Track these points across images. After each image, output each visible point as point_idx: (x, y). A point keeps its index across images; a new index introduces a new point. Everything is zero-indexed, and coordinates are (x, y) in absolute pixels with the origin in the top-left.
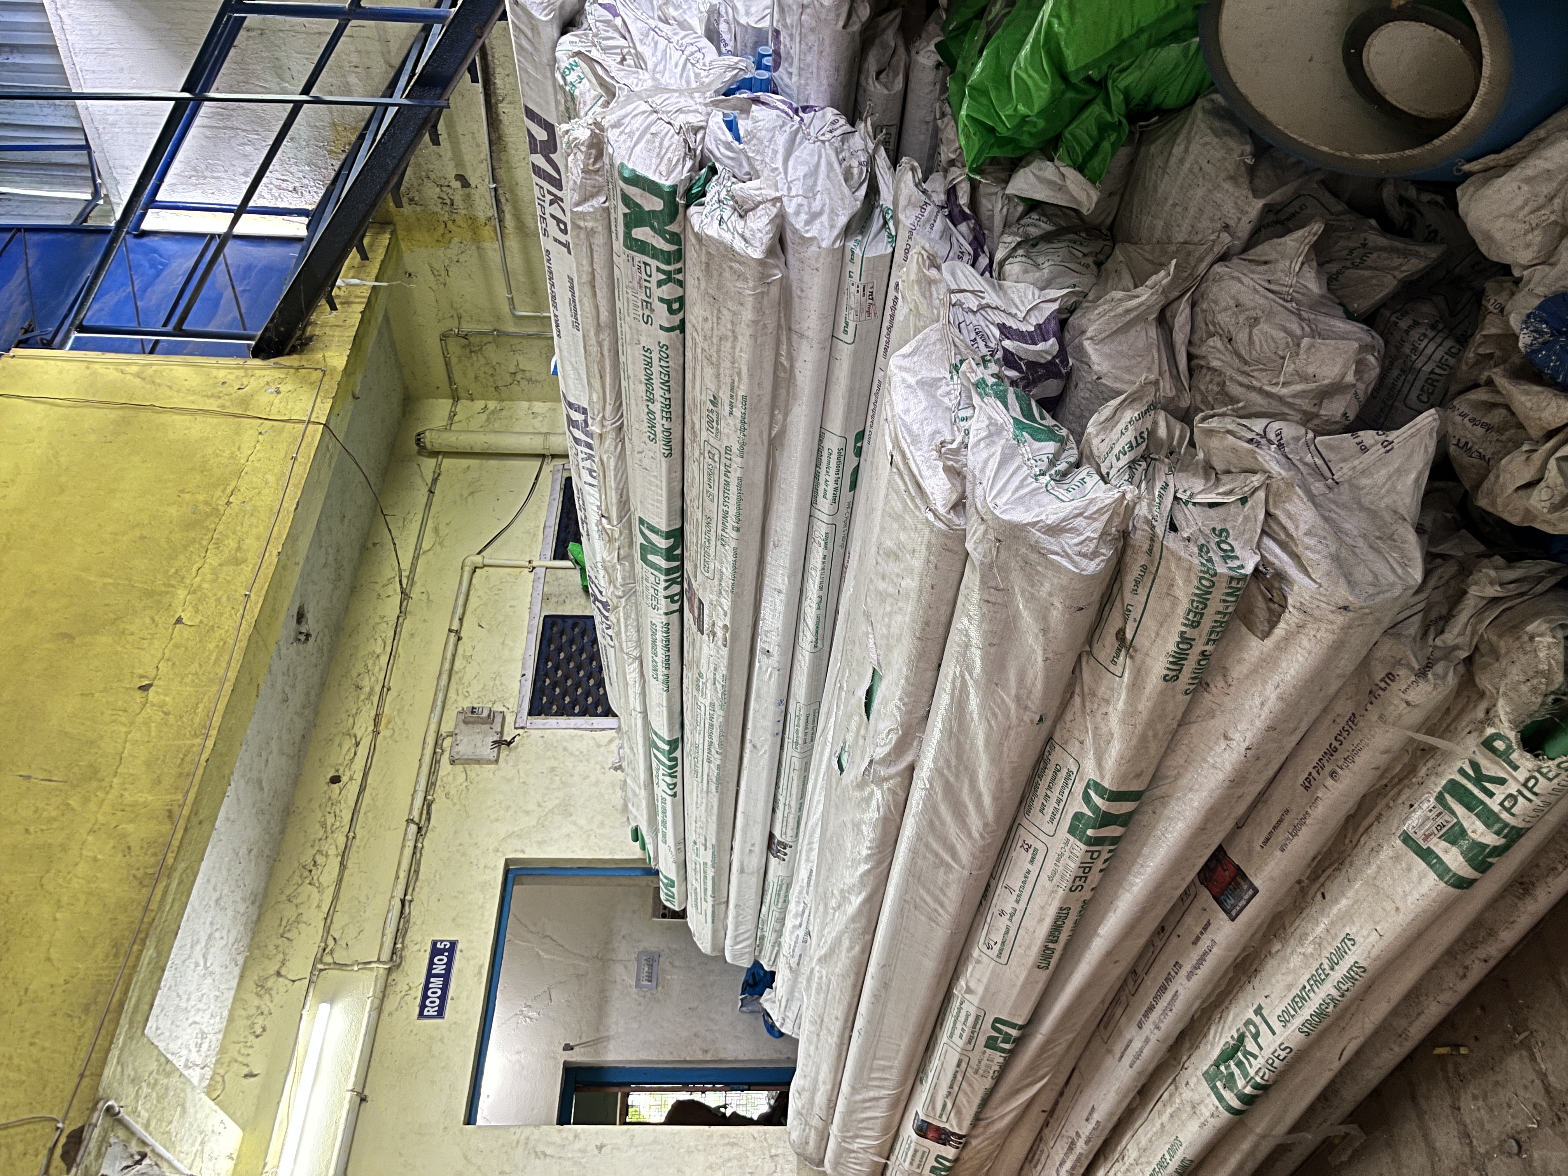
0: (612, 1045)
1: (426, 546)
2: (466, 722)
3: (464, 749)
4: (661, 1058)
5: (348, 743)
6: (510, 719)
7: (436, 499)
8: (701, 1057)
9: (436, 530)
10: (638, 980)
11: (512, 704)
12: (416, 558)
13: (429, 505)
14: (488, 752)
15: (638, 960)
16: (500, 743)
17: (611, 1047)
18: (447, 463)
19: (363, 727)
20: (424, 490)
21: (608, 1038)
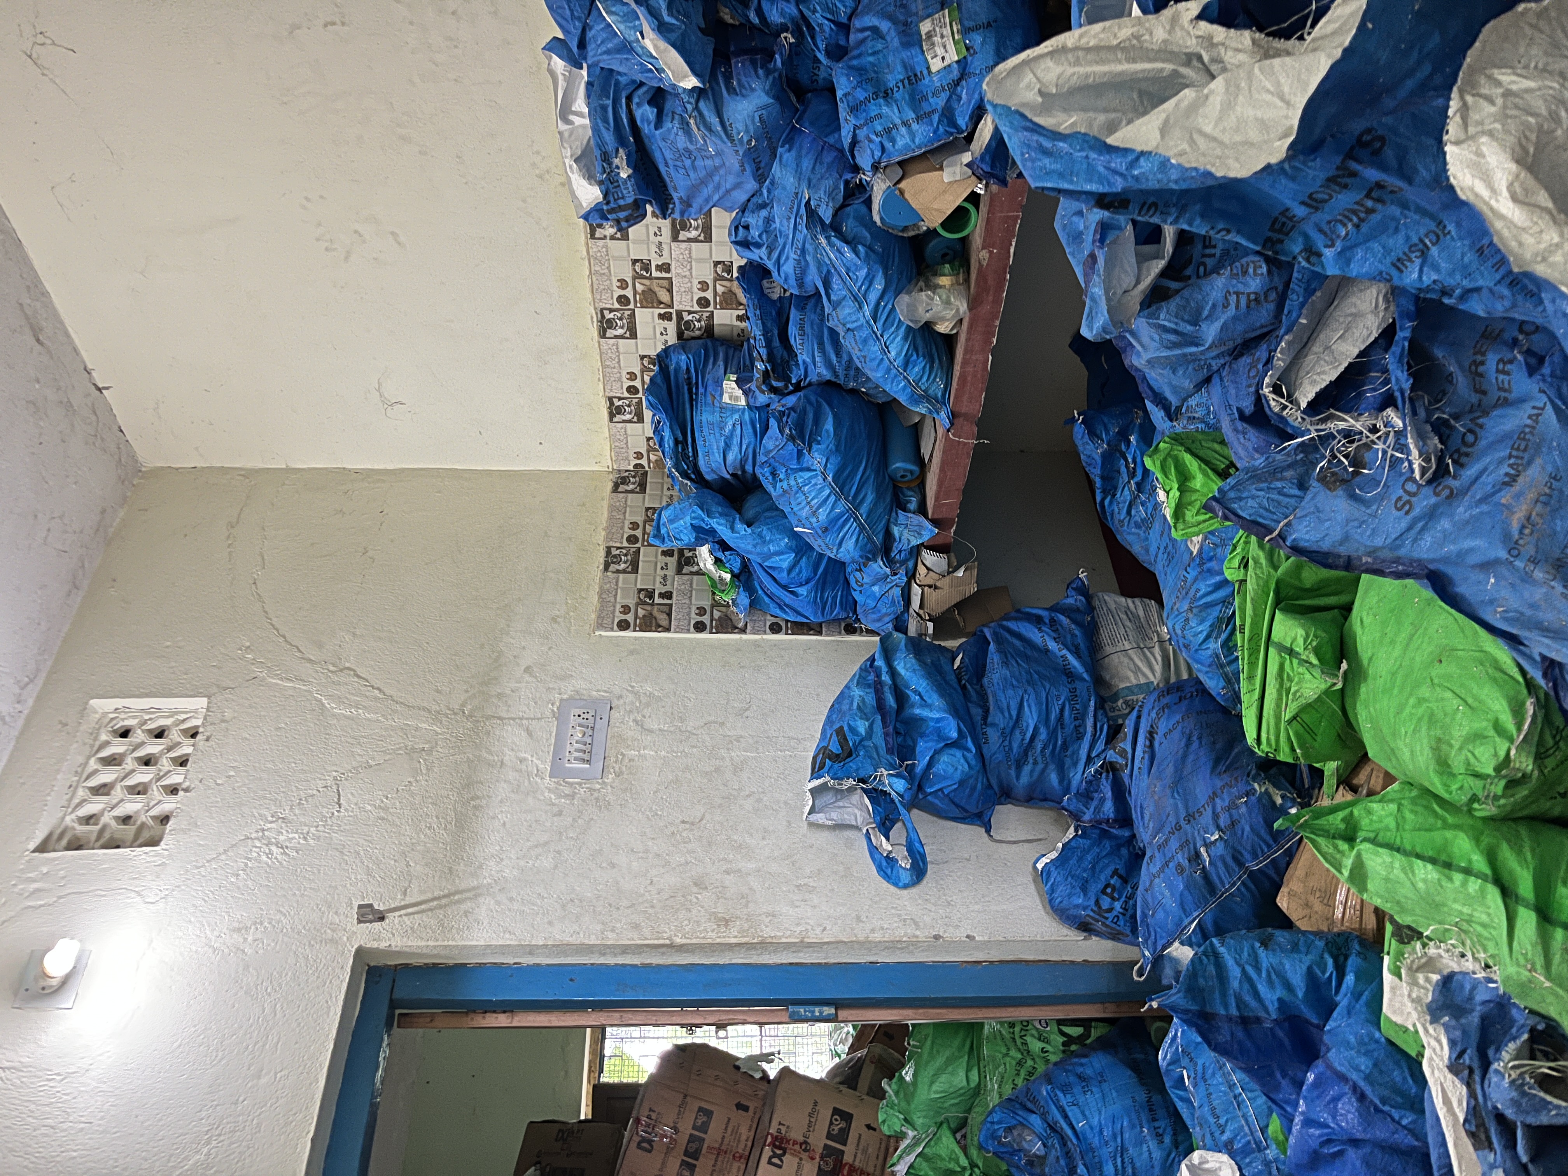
0: (485, 907)
4: (611, 939)
8: (713, 936)
10: (557, 758)
15: (560, 716)
17: (482, 913)
21: (476, 893)
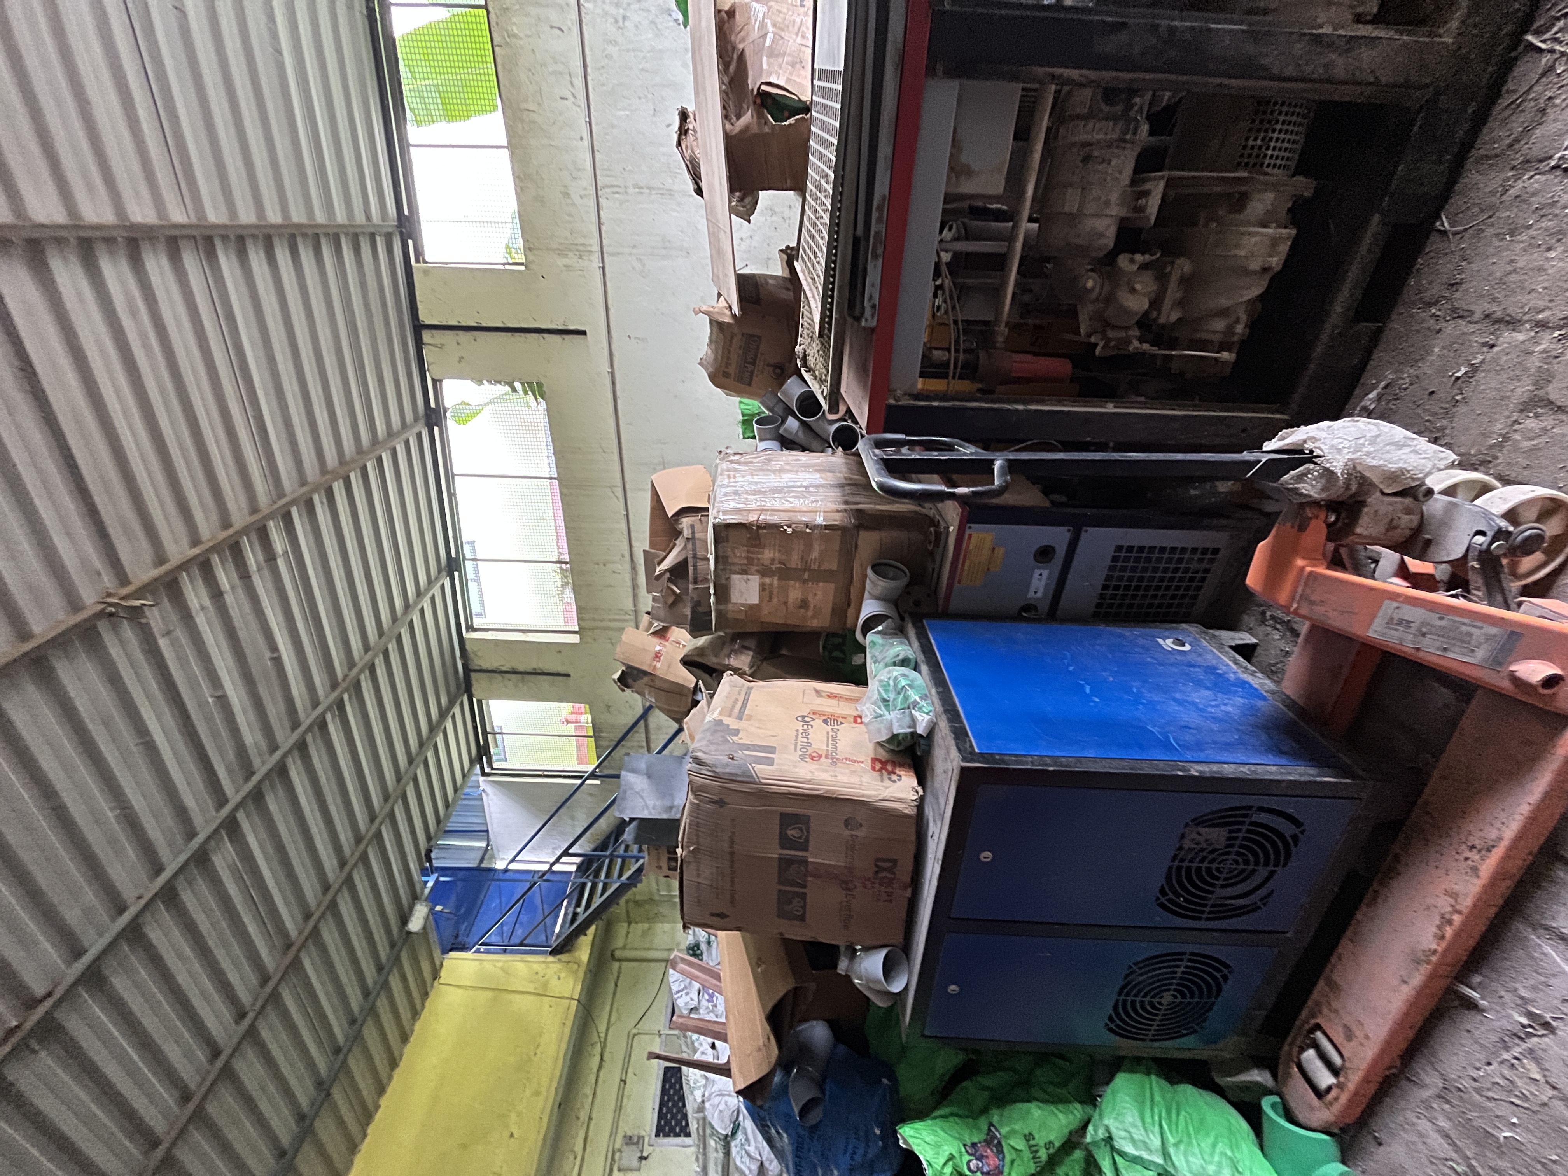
1: (613, 1020)
2: (627, 1144)
3: (625, 1163)
5: (572, 1158)
6: (646, 1140)
7: (619, 989)
9: (618, 1010)
11: (648, 1129)
12: (607, 1030)
13: (614, 993)
14: (635, 1163)
16: (642, 1158)
18: (624, 964)
19: (579, 1147)
20: (613, 985)
